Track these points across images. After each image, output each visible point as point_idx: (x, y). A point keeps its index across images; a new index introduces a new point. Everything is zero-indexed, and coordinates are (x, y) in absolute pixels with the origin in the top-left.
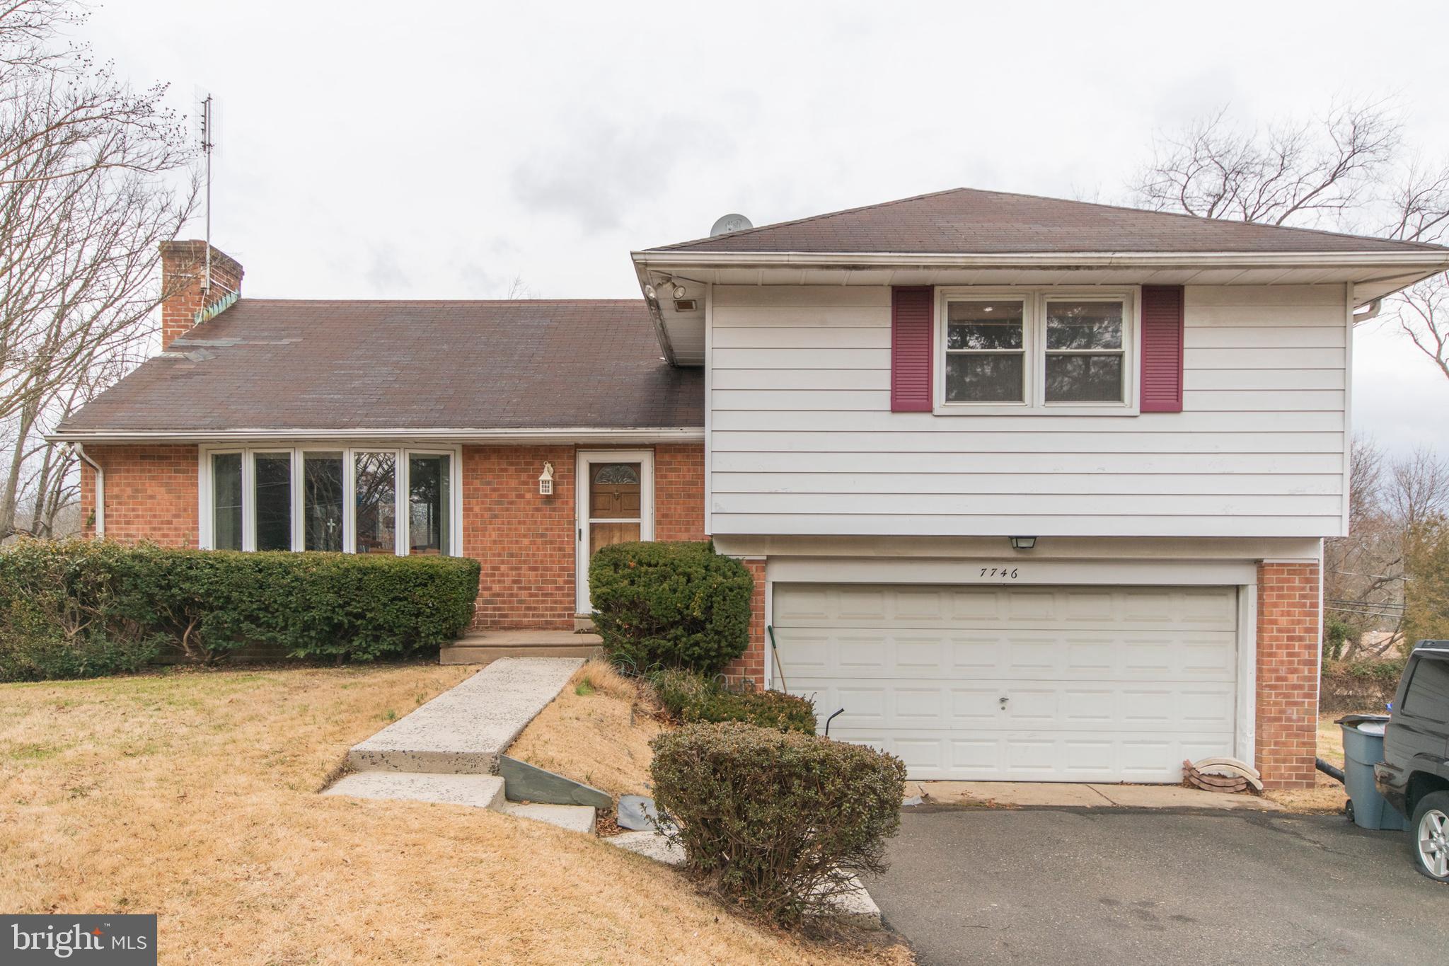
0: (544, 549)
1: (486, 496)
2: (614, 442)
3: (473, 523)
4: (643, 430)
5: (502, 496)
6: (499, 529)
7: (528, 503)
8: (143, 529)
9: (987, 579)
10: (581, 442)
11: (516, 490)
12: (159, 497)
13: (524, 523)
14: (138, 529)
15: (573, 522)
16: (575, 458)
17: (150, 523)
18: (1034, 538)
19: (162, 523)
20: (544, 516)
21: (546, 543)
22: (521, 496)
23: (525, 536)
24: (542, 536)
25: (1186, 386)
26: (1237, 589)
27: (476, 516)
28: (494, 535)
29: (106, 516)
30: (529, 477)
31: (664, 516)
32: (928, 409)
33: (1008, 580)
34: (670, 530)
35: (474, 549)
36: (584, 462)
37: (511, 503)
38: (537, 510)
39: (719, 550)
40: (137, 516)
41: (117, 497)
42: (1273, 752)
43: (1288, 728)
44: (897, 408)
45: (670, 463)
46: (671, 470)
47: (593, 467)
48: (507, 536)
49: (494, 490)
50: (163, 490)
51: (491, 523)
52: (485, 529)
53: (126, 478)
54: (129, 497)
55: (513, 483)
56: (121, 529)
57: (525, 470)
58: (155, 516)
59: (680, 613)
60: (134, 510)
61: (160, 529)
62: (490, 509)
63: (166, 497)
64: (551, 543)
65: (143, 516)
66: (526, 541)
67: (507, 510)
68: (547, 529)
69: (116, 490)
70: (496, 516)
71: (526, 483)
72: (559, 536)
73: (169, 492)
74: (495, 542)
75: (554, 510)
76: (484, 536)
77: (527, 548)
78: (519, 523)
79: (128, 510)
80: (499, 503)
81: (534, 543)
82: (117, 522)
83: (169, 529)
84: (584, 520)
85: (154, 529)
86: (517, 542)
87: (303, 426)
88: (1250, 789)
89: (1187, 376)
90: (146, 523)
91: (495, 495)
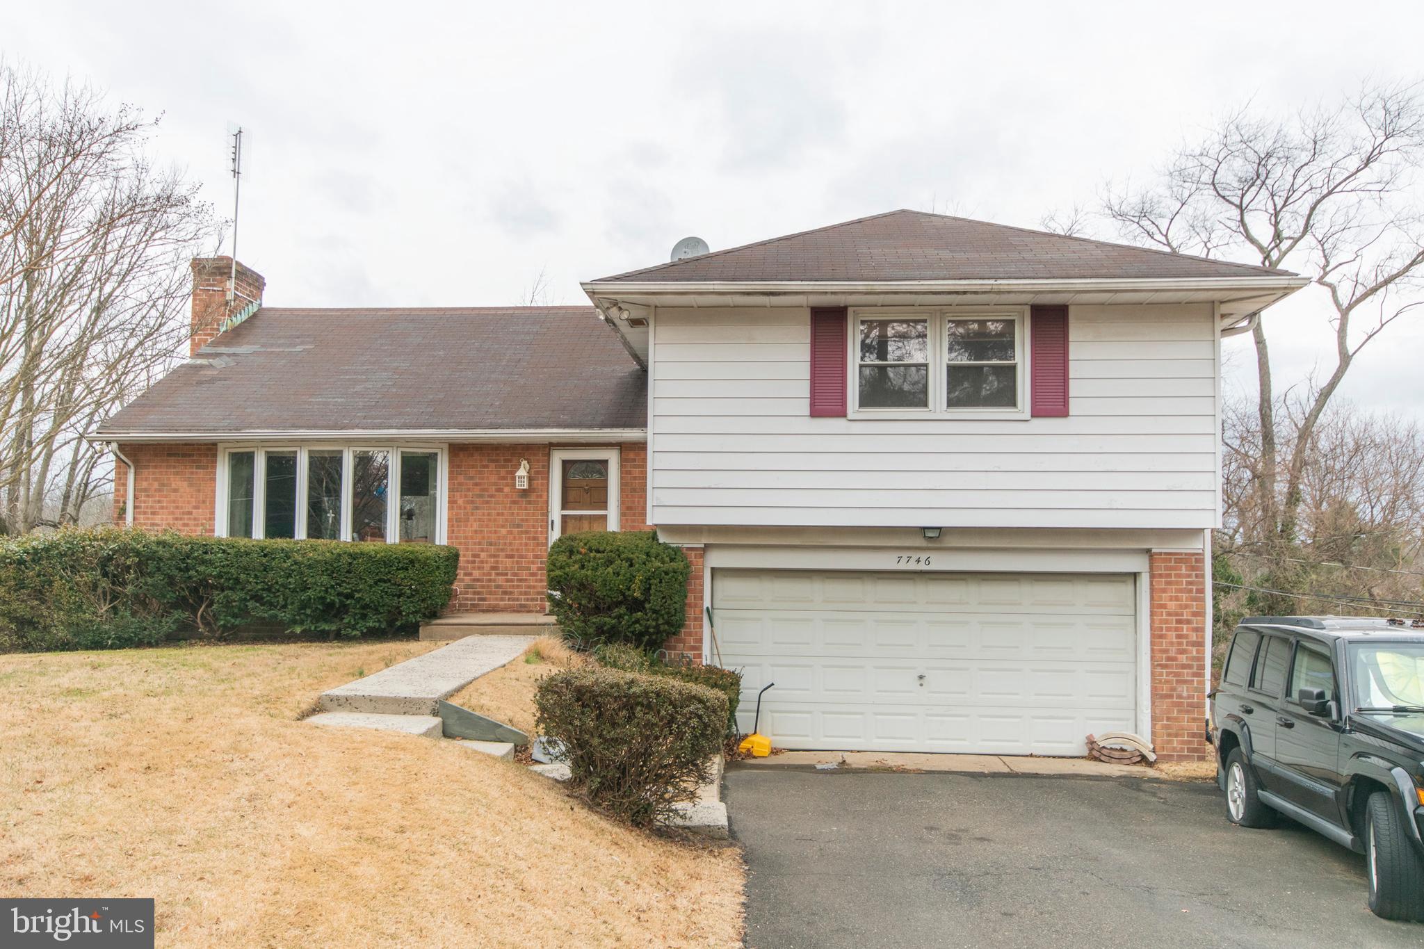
0: (521, 538)
1: (469, 490)
2: (583, 441)
3: (457, 514)
4: (608, 430)
5: (483, 490)
6: (480, 520)
7: (507, 496)
8: (167, 519)
9: (903, 566)
10: (554, 441)
11: (495, 484)
12: (182, 490)
13: (503, 514)
14: (162, 519)
15: (546, 514)
16: (549, 455)
17: (173, 513)
18: (940, 528)
19: (184, 513)
20: (520, 508)
21: (522, 532)
22: (500, 490)
23: (503, 526)
24: (518, 526)
25: (1071, 393)
26: (1135, 576)
27: (460, 508)
28: (476, 526)
29: (135, 507)
30: (508, 473)
31: (629, 508)
32: (843, 414)
33: (922, 567)
34: (633, 521)
35: (457, 538)
36: (557, 458)
37: (491, 496)
38: (514, 502)
39: (662, 539)
40: (162, 508)
41: (145, 490)
42: (1166, 727)
43: (1180, 704)
44: (815, 413)
45: (634, 460)
46: (635, 466)
47: (565, 464)
48: (487, 526)
49: (476, 484)
50: (185, 484)
51: (472, 514)
52: (467, 520)
53: (154, 473)
54: (155, 490)
55: (493, 478)
56: (148, 519)
57: (504, 467)
58: (177, 507)
59: (623, 594)
60: (159, 502)
61: (181, 519)
62: (472, 502)
63: (188, 490)
64: (527, 532)
65: (167, 508)
66: (503, 531)
67: (487, 502)
68: (522, 520)
69: (145, 484)
70: (477, 508)
71: (504, 478)
72: (534, 527)
73: (191, 485)
74: (476, 532)
75: (530, 503)
76: (466, 526)
77: (504, 538)
78: (498, 514)
79: (155, 501)
80: (481, 496)
81: (510, 532)
82: (145, 513)
83: (190, 519)
84: (556, 512)
85: (176, 519)
86: (496, 532)
87: (309, 427)
88: (1143, 760)
89: (1073, 385)
90: (170, 513)
91: (477, 490)
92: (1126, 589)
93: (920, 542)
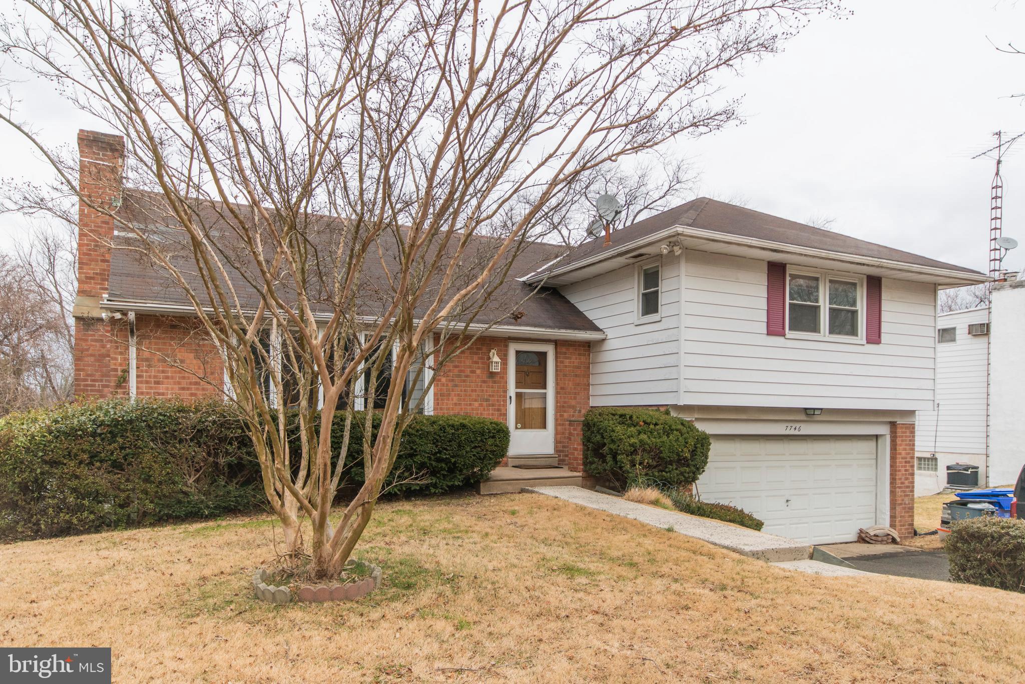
0: (488, 410)
1: (450, 371)
2: (541, 337)
3: (441, 390)
5: (461, 371)
6: (458, 395)
7: (478, 377)
8: (172, 389)
9: (788, 432)
10: (512, 335)
11: (470, 367)
12: (188, 361)
13: (475, 391)
14: (167, 389)
15: (505, 391)
16: (507, 346)
17: (179, 383)
18: (821, 409)
19: (191, 383)
20: (488, 387)
21: (489, 405)
22: (473, 372)
23: (476, 400)
24: (487, 400)
25: (883, 330)
26: (877, 437)
27: (443, 385)
28: (455, 399)
29: (138, 376)
30: (479, 358)
31: (562, 388)
32: (784, 335)
33: (797, 432)
34: (565, 398)
35: (441, 409)
36: (513, 348)
37: (467, 376)
38: (484, 382)
40: (167, 378)
41: (147, 360)
42: (900, 521)
43: (904, 508)
44: (769, 333)
45: (565, 353)
46: (567, 358)
47: (518, 352)
48: (464, 400)
49: (456, 367)
50: (192, 355)
51: (453, 390)
52: (449, 395)
53: (156, 344)
54: (159, 360)
55: (468, 362)
56: (151, 388)
57: (476, 354)
58: (184, 378)
60: (163, 372)
61: (188, 389)
62: (453, 381)
63: (195, 362)
64: (493, 405)
65: (172, 378)
66: (476, 404)
67: (464, 381)
68: (490, 396)
69: (146, 354)
70: (456, 386)
71: (476, 363)
72: (498, 401)
73: (197, 357)
74: (456, 404)
75: (495, 382)
76: (448, 400)
77: (477, 409)
78: (472, 391)
79: (159, 371)
80: (459, 376)
81: (481, 405)
82: (147, 382)
83: (197, 389)
84: (512, 390)
85: (183, 389)
86: (470, 405)
88: (894, 541)
89: (883, 325)
90: (175, 383)
91: (456, 371)
92: (872, 444)
93: (803, 417)
